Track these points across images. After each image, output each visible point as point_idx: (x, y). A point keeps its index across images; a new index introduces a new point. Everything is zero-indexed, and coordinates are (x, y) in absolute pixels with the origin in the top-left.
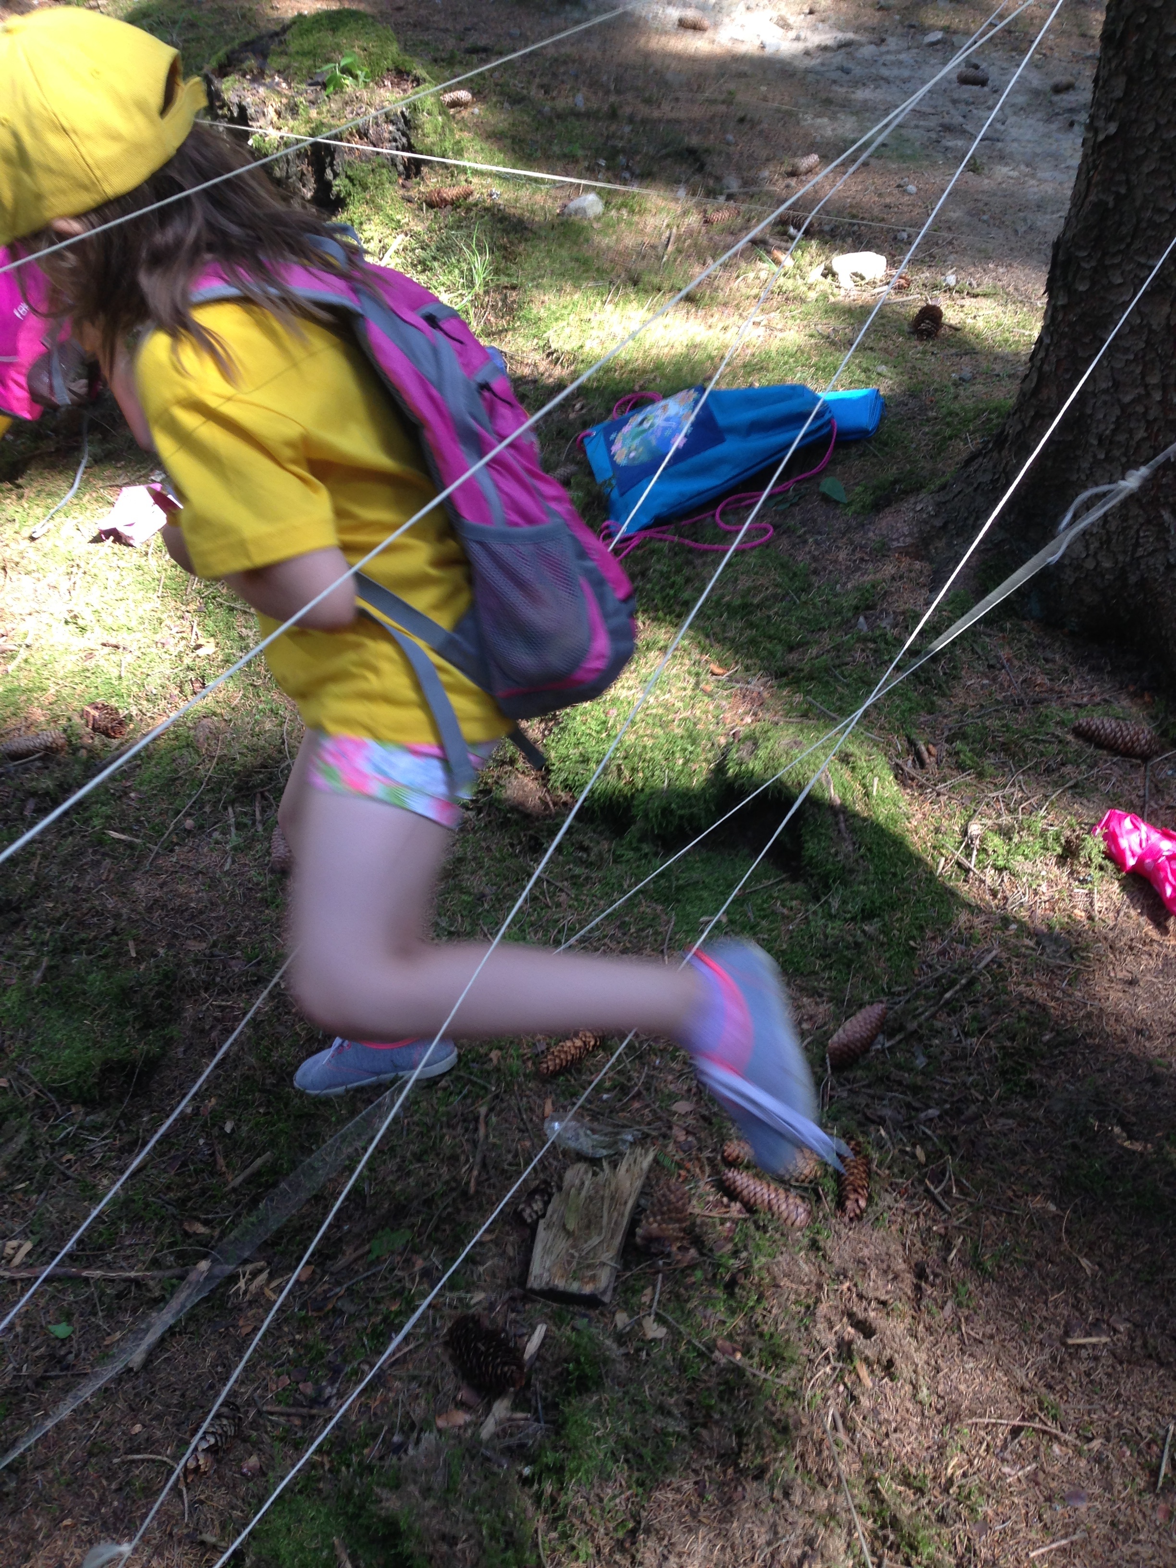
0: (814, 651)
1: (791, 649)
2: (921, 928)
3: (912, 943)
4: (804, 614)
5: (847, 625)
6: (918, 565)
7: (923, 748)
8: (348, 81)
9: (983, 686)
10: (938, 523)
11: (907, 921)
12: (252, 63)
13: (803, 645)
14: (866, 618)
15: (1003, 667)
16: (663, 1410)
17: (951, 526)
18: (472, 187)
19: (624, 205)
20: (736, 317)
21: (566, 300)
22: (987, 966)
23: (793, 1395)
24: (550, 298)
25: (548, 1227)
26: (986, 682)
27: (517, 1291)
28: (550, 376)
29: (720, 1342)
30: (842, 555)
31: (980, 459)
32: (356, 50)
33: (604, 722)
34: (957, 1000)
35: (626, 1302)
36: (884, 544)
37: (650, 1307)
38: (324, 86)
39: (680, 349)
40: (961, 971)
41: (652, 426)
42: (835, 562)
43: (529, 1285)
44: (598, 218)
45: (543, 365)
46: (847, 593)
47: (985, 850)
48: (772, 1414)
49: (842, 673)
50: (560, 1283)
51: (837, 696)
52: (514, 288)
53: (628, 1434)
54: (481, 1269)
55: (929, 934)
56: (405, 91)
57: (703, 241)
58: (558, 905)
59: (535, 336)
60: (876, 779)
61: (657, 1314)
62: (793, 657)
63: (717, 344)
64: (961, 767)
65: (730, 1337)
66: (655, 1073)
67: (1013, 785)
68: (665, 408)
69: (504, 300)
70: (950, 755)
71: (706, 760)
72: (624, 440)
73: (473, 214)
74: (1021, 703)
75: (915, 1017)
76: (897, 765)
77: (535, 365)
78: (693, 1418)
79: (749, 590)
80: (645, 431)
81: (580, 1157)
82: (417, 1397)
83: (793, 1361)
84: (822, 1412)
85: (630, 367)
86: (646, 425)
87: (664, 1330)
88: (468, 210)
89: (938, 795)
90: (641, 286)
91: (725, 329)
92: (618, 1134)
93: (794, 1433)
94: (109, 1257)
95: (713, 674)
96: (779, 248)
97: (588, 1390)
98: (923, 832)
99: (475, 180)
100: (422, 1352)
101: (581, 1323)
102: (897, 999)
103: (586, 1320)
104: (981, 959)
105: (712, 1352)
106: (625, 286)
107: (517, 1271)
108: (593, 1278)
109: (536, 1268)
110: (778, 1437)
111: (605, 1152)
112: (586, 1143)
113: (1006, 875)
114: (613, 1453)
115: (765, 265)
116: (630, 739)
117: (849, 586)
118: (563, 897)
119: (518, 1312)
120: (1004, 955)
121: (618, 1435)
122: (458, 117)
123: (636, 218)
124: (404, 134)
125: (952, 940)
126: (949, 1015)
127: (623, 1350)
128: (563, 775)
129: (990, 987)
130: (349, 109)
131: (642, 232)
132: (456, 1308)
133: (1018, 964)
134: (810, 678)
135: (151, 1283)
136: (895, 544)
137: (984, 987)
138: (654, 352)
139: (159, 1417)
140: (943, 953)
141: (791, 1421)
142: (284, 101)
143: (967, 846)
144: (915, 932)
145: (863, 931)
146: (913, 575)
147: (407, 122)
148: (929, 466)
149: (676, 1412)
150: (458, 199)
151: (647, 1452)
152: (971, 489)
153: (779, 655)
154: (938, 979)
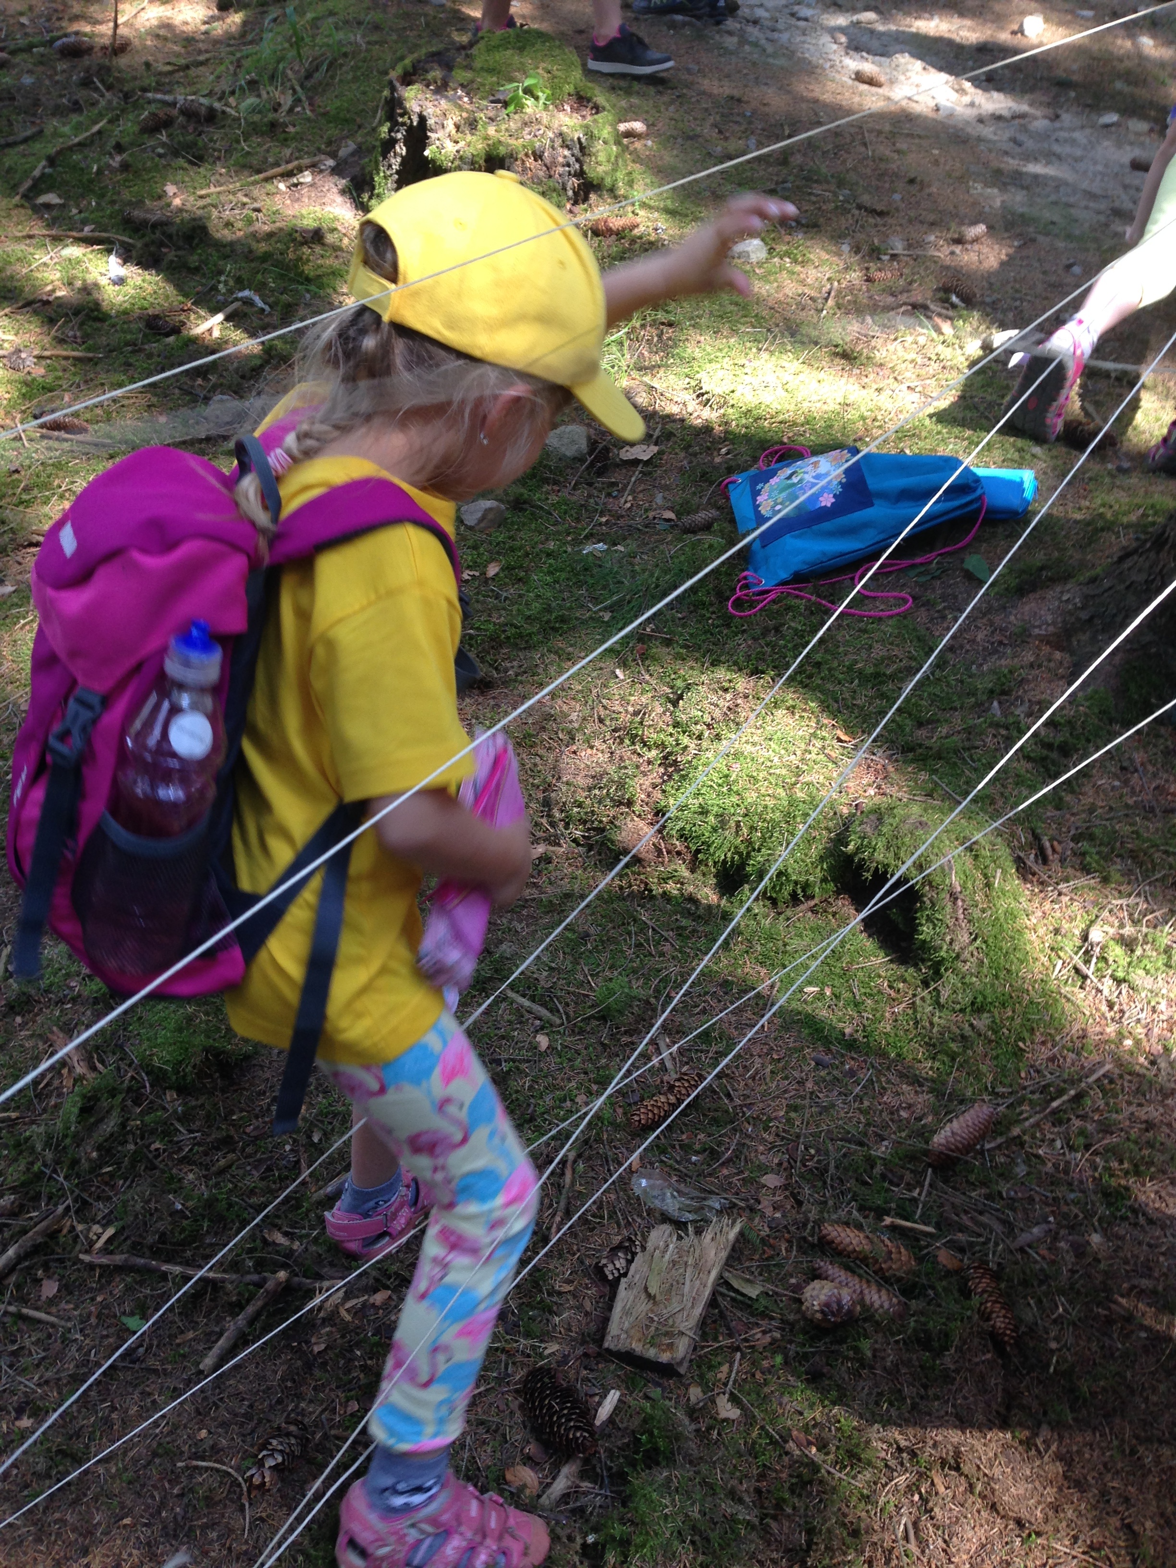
0: (943, 730)
1: (920, 724)
2: (1032, 1031)
3: (1021, 1044)
4: (937, 691)
5: (981, 708)
6: (1058, 655)
7: (1047, 844)
8: (529, 102)
9: (1113, 788)
10: (1084, 615)
11: (1018, 1021)
12: (436, 73)
13: (933, 722)
14: (1000, 703)
15: (1136, 770)
16: (733, 1496)
17: (1097, 621)
18: (638, 220)
19: (788, 254)
20: (891, 380)
21: (721, 343)
22: (1098, 1080)
23: (866, 1499)
24: (705, 338)
25: (629, 1287)
26: (1117, 783)
27: (592, 1348)
28: (699, 417)
29: (795, 1433)
30: (980, 636)
31: (1136, 557)
32: (540, 71)
33: (727, 776)
34: (1065, 1112)
35: (702, 1376)
36: (1025, 630)
37: (725, 1385)
38: (506, 104)
39: (832, 406)
40: (1072, 1082)
41: (801, 481)
42: (973, 641)
43: (606, 1345)
44: (760, 264)
45: (693, 405)
46: (983, 674)
47: (1105, 960)
48: (845, 1515)
49: (971, 757)
50: (637, 1347)
51: (963, 779)
52: (670, 325)
53: (697, 1515)
54: (557, 1319)
55: (1038, 1038)
56: (583, 117)
57: (863, 299)
58: (662, 954)
59: (687, 376)
60: (999, 871)
61: (731, 1394)
62: (922, 733)
63: (871, 406)
64: (1086, 870)
65: (806, 1429)
66: (747, 1142)
67: (1139, 895)
68: (815, 464)
69: (660, 336)
70: (1075, 854)
71: (827, 828)
72: (771, 492)
73: (637, 246)
74: (1152, 810)
75: (1018, 1122)
76: (1019, 857)
77: (684, 404)
78: (762, 1507)
79: (883, 659)
80: (794, 485)
81: (666, 1218)
82: (484, 1442)
83: (869, 1463)
84: (895, 1519)
85: (781, 417)
86: (795, 480)
87: (738, 1412)
88: (633, 241)
89: (1060, 894)
90: (799, 337)
91: (879, 390)
92: (705, 1199)
93: (864, 1538)
94: (189, 1253)
95: (840, 740)
96: (940, 315)
97: (658, 1464)
98: (1041, 931)
99: (642, 213)
100: (491, 1398)
101: (656, 1392)
102: (1000, 1101)
103: (659, 1390)
104: (1092, 1071)
105: (786, 1442)
106: (783, 336)
107: (593, 1327)
108: (670, 1346)
109: (614, 1328)
110: (849, 1540)
111: (691, 1217)
112: (672, 1204)
113: (1124, 987)
114: (679, 1532)
115: (925, 331)
116: (751, 797)
117: (985, 668)
118: (667, 948)
119: (592, 1370)
120: (1117, 1071)
121: (687, 1515)
122: (631, 148)
123: (798, 268)
124: (578, 160)
125: (1063, 1047)
126: (1054, 1125)
127: (693, 1427)
128: (681, 824)
129: (1101, 1103)
130: (527, 130)
131: (803, 283)
132: (529, 1356)
133: (1130, 1082)
134: (939, 757)
135: (229, 1287)
136: (1037, 631)
137: (1094, 1102)
138: (806, 405)
139: (224, 1425)
140: (1052, 1059)
141: (863, 1525)
142: (465, 115)
143: (1087, 952)
144: (1026, 1035)
145: (971, 1025)
146: (1052, 665)
147: (582, 148)
148: (1078, 556)
149: (747, 1500)
150: (624, 229)
151: (714, 1536)
152: (1122, 587)
153: (908, 729)
154: (1045, 1087)
